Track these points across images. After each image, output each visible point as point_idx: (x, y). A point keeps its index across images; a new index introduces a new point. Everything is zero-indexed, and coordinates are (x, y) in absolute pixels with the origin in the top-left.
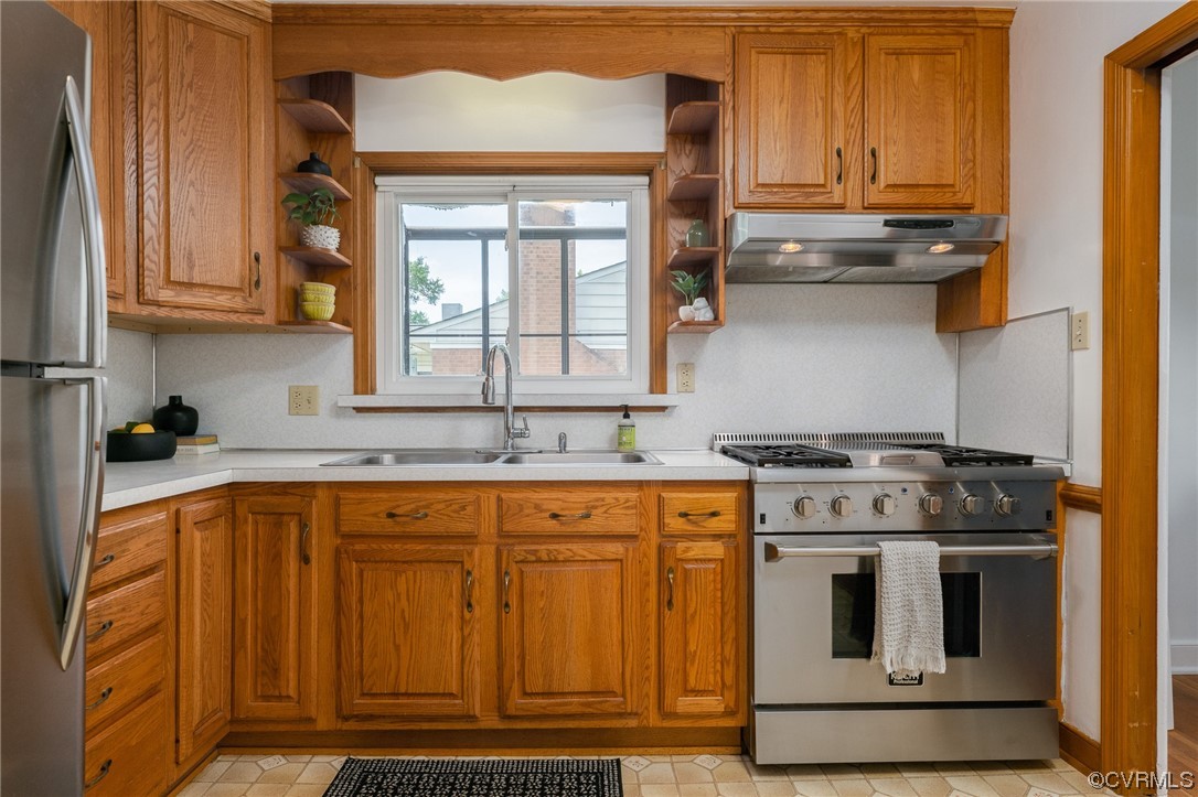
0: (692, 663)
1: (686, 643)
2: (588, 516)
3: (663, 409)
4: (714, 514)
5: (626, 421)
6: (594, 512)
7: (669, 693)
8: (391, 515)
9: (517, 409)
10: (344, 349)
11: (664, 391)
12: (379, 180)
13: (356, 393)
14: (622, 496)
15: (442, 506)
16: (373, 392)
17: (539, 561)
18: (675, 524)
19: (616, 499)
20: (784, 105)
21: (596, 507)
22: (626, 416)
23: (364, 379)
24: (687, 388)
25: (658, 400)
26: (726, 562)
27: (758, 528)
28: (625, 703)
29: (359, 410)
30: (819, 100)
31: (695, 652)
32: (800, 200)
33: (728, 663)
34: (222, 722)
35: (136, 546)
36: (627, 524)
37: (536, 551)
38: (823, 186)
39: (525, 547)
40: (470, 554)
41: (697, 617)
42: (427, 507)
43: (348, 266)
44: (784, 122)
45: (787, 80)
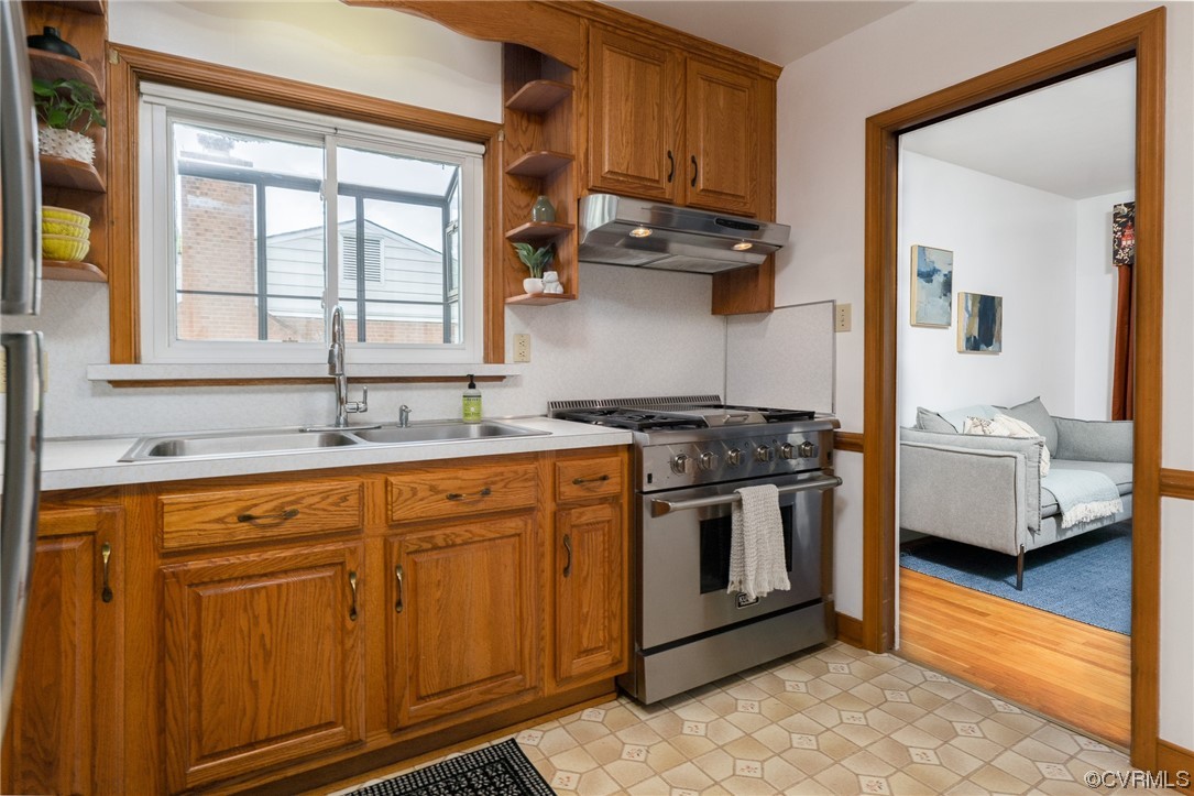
0: (585, 624)
1: (580, 606)
2: (486, 492)
4: (604, 478)
5: (472, 392)
6: (493, 488)
7: (565, 659)
8: (247, 519)
10: (97, 305)
11: (501, 360)
12: (145, 86)
13: (113, 361)
14: (520, 468)
15: (316, 499)
16: (137, 360)
17: (435, 548)
18: (569, 491)
19: (516, 472)
20: (629, 104)
21: (494, 483)
22: (472, 386)
23: (125, 344)
24: (523, 358)
25: (494, 370)
26: (614, 522)
27: (646, 488)
28: (523, 680)
29: (117, 384)
30: (655, 105)
31: (588, 612)
32: (641, 191)
33: (614, 616)
36: (520, 497)
37: (432, 537)
38: (658, 181)
39: (421, 535)
40: (353, 552)
41: (589, 580)
42: (296, 502)
43: (99, 193)
44: (629, 119)
45: (631, 82)
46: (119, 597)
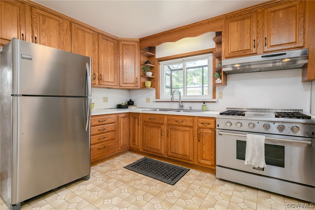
0: (204, 154)
1: (203, 149)
2: (183, 122)
3: (215, 102)
4: (209, 124)
5: (204, 104)
6: (184, 121)
7: (199, 158)
8: (150, 119)
9: (182, 102)
10: (154, 91)
11: (215, 98)
12: (160, 63)
13: (156, 99)
14: (189, 119)
15: (157, 118)
16: (159, 98)
17: (173, 129)
18: (201, 125)
19: (188, 119)
20: (238, 33)
21: (184, 120)
22: (204, 103)
23: (157, 96)
24: (221, 97)
25: (214, 100)
26: (212, 134)
27: (217, 127)
28: (189, 158)
29: (156, 102)
30: (248, 29)
31: (205, 151)
32: (242, 54)
33: (212, 156)
34: (127, 147)
35: (109, 119)
36: (190, 124)
37: (173, 127)
38: (250, 49)
39: (171, 126)
40: (162, 127)
41: (205, 144)
42: (155, 118)
43: (154, 78)
44: (238, 37)
45: (239, 27)
46: (139, 125)
